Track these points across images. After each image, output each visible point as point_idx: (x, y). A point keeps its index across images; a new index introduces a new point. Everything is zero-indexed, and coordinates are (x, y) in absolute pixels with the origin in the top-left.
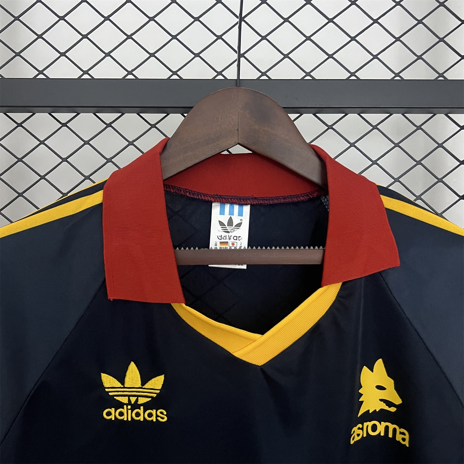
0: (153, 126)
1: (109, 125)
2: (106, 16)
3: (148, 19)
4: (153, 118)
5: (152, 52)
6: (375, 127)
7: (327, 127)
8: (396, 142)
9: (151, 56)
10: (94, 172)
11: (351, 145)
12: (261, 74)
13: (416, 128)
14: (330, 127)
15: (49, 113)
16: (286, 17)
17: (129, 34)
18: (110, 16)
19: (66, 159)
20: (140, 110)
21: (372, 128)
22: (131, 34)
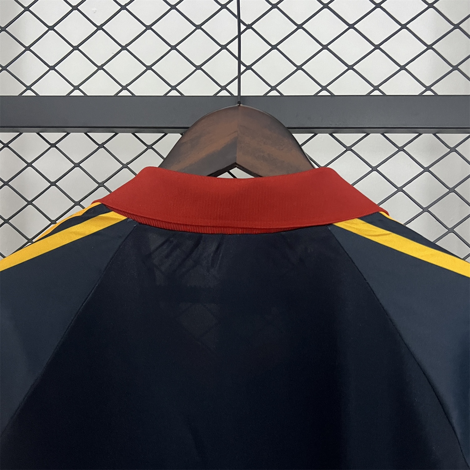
0: (150, 147)
1: (101, 146)
2: (98, 25)
3: (145, 28)
4: (149, 137)
5: (148, 64)
6: (401, 149)
7: (346, 148)
8: (425, 166)
9: (148, 69)
10: (85, 198)
11: (372, 169)
12: (270, 88)
13: (450, 150)
14: (349, 149)
15: (37, 132)
16: (299, 23)
17: (124, 45)
18: (103, 25)
19: (54, 184)
20: (135, 129)
21: (398, 149)
22: (126, 45)
